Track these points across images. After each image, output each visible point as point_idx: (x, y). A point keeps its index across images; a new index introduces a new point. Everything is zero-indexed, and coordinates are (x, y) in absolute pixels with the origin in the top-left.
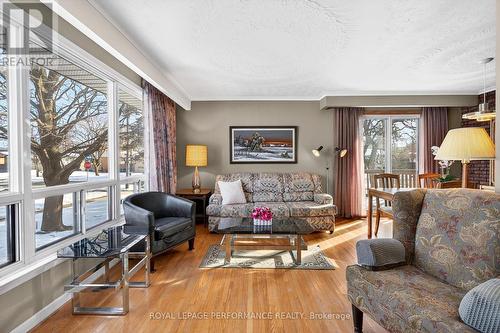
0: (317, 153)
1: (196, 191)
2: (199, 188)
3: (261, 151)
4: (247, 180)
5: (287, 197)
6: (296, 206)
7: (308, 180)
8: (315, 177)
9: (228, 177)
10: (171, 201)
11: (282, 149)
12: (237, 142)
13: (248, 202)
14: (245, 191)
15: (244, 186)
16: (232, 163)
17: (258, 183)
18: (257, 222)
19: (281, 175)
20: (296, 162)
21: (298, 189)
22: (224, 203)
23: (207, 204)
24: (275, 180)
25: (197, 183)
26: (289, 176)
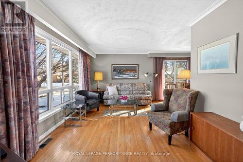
0: (146, 75)
1: (99, 90)
2: (100, 89)
3: (124, 74)
4: (118, 86)
5: (134, 92)
6: (137, 96)
7: (142, 86)
8: (145, 85)
9: (111, 85)
10: (90, 93)
11: (132, 74)
12: (114, 71)
13: (119, 94)
14: (118, 90)
15: (117, 88)
16: (112, 79)
17: (123, 87)
18: (122, 101)
19: (132, 84)
20: (138, 79)
21: (139, 89)
22: (110, 94)
23: (103, 95)
24: (130, 86)
25: (99, 87)
26: (135, 84)
